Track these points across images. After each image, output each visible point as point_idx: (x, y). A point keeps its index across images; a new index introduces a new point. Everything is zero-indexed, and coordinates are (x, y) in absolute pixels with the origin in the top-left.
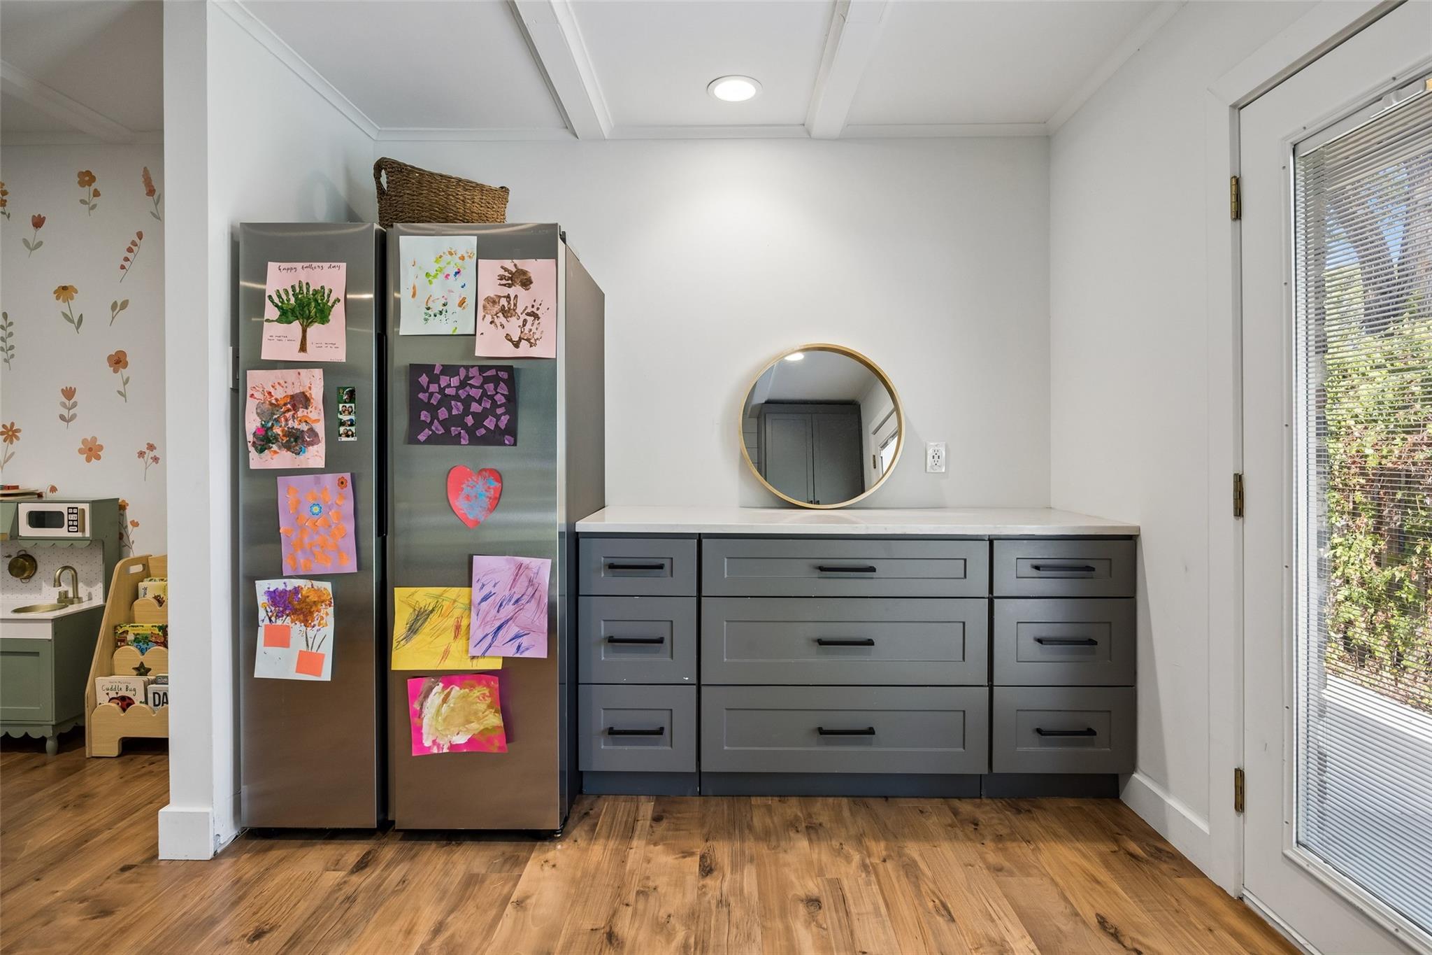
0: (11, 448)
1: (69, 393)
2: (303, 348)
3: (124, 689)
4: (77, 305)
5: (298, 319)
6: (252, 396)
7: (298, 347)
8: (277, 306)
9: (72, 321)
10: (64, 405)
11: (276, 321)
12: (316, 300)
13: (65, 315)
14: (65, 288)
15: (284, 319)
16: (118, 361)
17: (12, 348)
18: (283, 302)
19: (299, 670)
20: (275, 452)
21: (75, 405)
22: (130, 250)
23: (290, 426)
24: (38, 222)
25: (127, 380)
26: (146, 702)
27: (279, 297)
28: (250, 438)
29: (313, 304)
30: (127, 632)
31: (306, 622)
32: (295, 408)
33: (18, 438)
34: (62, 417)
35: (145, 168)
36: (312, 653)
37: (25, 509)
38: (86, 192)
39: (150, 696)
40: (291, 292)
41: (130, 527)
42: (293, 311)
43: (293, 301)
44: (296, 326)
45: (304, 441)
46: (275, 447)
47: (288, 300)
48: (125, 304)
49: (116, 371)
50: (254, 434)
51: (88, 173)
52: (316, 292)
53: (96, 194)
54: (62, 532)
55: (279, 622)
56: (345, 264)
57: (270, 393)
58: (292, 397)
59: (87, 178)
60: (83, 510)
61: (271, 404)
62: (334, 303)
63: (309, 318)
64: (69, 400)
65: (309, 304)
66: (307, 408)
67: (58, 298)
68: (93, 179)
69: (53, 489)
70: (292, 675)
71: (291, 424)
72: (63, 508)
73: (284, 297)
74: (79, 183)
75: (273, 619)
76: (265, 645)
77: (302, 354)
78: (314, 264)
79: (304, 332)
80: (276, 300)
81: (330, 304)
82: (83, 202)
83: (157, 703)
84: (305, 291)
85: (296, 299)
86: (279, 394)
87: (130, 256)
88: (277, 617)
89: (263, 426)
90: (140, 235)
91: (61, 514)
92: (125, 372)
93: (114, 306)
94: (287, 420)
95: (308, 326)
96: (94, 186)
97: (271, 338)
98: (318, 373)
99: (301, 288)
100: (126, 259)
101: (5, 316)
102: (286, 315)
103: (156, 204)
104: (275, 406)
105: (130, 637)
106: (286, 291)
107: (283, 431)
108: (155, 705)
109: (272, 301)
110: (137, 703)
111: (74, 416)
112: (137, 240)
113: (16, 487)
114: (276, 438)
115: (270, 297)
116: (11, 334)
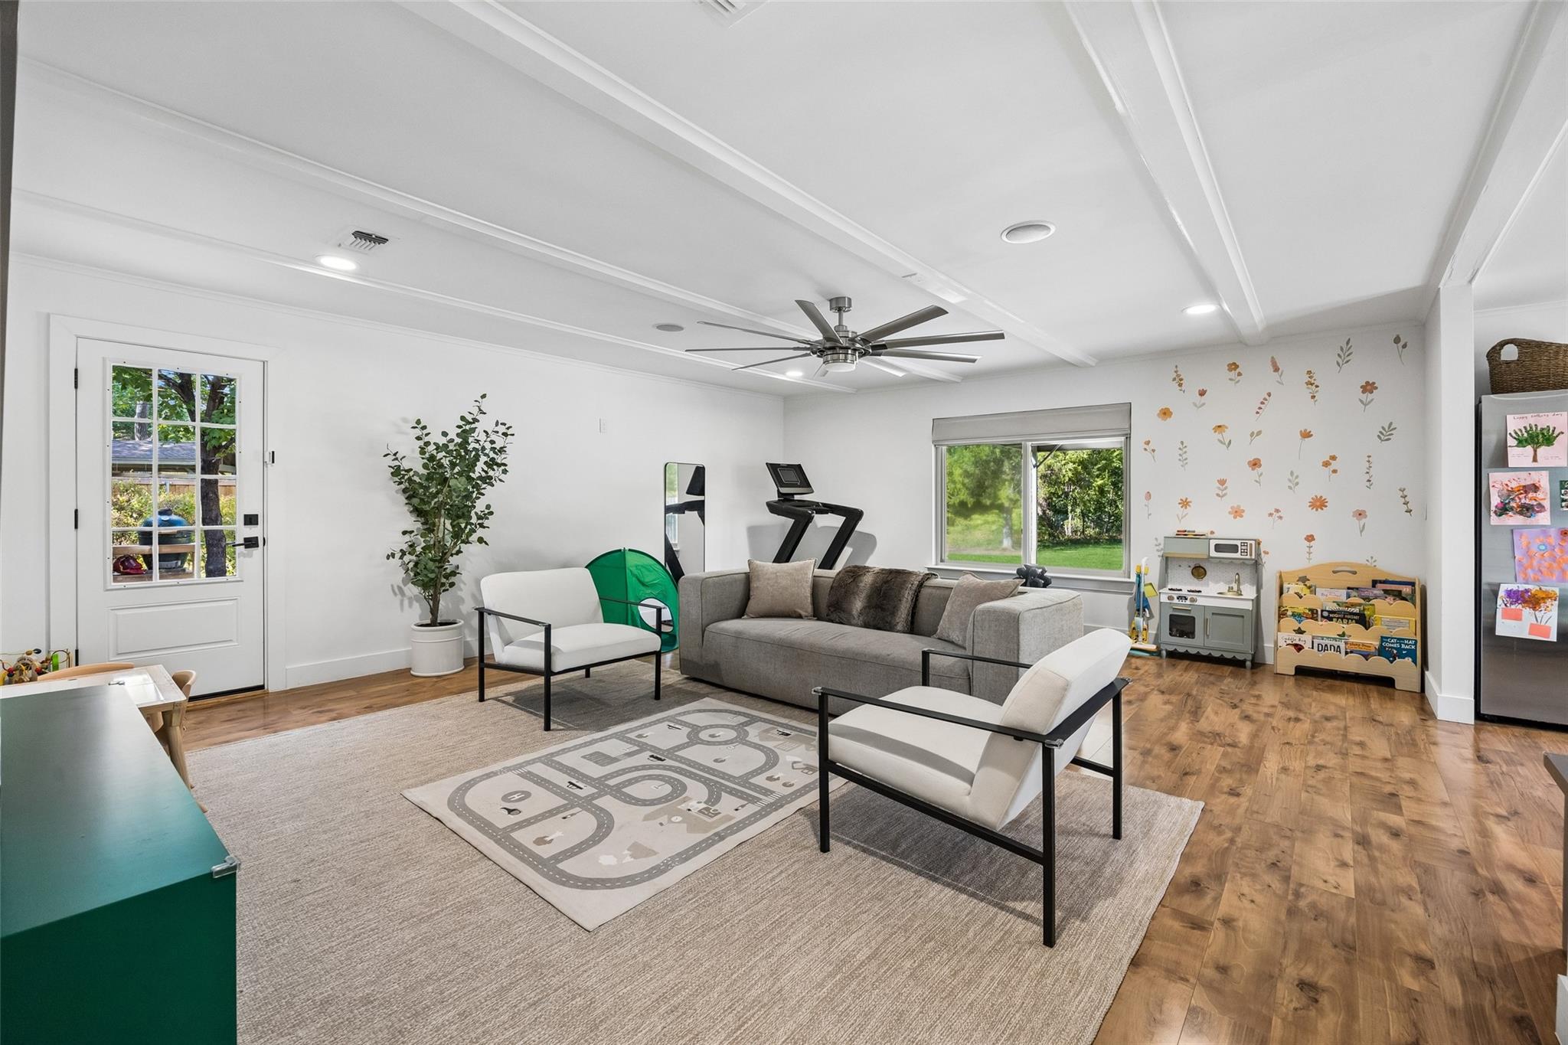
0: (1186, 511)
1: (1222, 482)
2: (1535, 460)
3: (1297, 640)
4: (1227, 435)
5: (1530, 444)
6: (1493, 486)
7: (1532, 460)
8: (1515, 438)
9: (1225, 444)
10: (1219, 488)
11: (1516, 446)
12: (1543, 434)
13: (1219, 440)
14: (1219, 426)
15: (1520, 445)
16: (1255, 464)
17: (1186, 459)
18: (1519, 436)
19: (1530, 634)
20: (1511, 516)
21: (1226, 488)
22: (1262, 403)
23: (1522, 502)
24: (1202, 393)
25: (1261, 474)
26: (1313, 648)
27: (1516, 433)
28: (1493, 508)
29: (1541, 436)
30: (1287, 610)
31: (1534, 609)
32: (1526, 492)
33: (1189, 506)
34: (1218, 495)
35: (1273, 358)
36: (1540, 626)
37: (1213, 543)
38: (1233, 374)
39: (1316, 645)
40: (1524, 430)
41: (1263, 554)
42: (1526, 440)
43: (1526, 435)
44: (1529, 449)
45: (1533, 510)
46: (1511, 513)
47: (1523, 435)
48: (1259, 433)
49: (1253, 469)
50: (1496, 507)
51: (1234, 364)
52: (1542, 429)
53: (1240, 374)
54: (1238, 555)
55: (1513, 607)
56: (1566, 413)
57: (1507, 485)
58: (1524, 487)
59: (1233, 366)
60: (1251, 544)
61: (1508, 490)
62: (1559, 434)
63: (1538, 443)
64: (1223, 485)
65: (1537, 436)
66: (1536, 492)
67: (1215, 432)
68: (1237, 367)
69: (1212, 533)
70: (1525, 635)
71: (1523, 501)
72: (1238, 543)
73: (1519, 433)
74: (1228, 370)
75: (1508, 605)
76: (1503, 618)
77: (1534, 463)
78: (1541, 414)
79: (1535, 451)
80: (1514, 435)
81: (1554, 435)
82: (1231, 379)
83: (1320, 649)
84: (1534, 429)
85: (1528, 434)
86: (1514, 485)
87: (1262, 406)
88: (1511, 604)
89: (1502, 502)
90: (1269, 395)
91: (1237, 546)
92: (1260, 470)
93: (1252, 434)
94: (1520, 499)
95: (1537, 448)
96: (1238, 370)
97: (1513, 456)
98: (1545, 474)
99: (1531, 428)
100: (1260, 408)
101: (1182, 443)
102: (1521, 443)
103: (1280, 376)
104: (1512, 491)
105: (1289, 613)
106: (1521, 430)
107: (1517, 504)
108: (1318, 650)
109: (1512, 436)
110: (1306, 648)
111: (1225, 494)
112: (1267, 397)
113: (1194, 532)
114: (1512, 509)
115: (1510, 434)
116: (1185, 452)
